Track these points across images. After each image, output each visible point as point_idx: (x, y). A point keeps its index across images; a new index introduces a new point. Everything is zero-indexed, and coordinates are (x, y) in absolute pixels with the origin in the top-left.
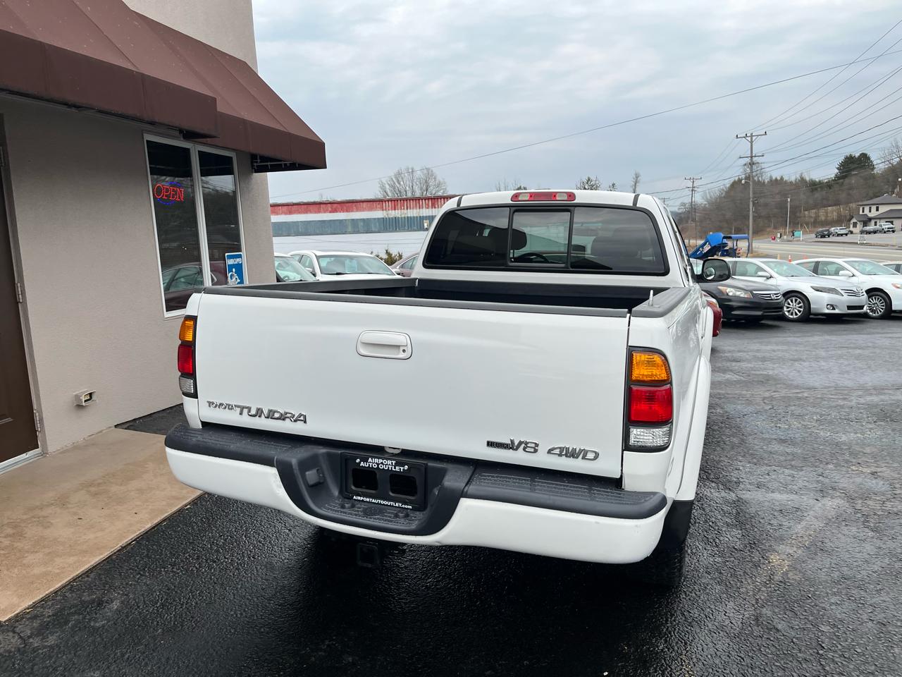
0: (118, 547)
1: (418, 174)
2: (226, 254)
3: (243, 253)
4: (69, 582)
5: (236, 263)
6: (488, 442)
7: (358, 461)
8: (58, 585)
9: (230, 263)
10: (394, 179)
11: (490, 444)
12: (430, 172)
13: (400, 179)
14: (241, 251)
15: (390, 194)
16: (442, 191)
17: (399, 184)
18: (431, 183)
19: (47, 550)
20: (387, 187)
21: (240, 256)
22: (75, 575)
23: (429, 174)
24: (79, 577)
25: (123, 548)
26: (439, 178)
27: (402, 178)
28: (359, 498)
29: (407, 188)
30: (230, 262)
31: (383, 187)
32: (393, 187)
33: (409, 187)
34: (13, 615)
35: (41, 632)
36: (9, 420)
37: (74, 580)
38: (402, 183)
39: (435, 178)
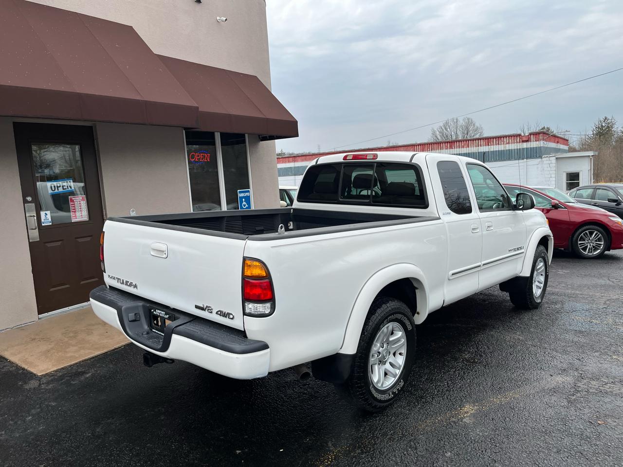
0: (113, 348)
1: (461, 122)
2: (238, 191)
3: (251, 190)
4: (80, 362)
5: (245, 195)
6: (196, 305)
7: (152, 311)
8: (73, 363)
9: (240, 196)
10: (443, 128)
11: (197, 307)
12: (470, 121)
13: (447, 127)
14: (249, 188)
15: (439, 138)
16: (479, 134)
17: (447, 130)
18: (471, 128)
19: (80, 346)
20: (438, 133)
21: (249, 191)
22: (84, 359)
23: (469, 122)
24: (85, 360)
25: (115, 349)
26: (477, 124)
27: (449, 126)
28: (155, 331)
29: (453, 133)
30: (242, 195)
31: (434, 133)
32: (442, 133)
33: (454, 133)
34: (45, 373)
35: (48, 383)
36: (97, 279)
37: (83, 361)
38: (449, 129)
39: (474, 125)
